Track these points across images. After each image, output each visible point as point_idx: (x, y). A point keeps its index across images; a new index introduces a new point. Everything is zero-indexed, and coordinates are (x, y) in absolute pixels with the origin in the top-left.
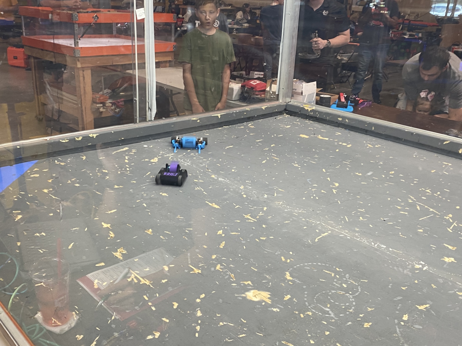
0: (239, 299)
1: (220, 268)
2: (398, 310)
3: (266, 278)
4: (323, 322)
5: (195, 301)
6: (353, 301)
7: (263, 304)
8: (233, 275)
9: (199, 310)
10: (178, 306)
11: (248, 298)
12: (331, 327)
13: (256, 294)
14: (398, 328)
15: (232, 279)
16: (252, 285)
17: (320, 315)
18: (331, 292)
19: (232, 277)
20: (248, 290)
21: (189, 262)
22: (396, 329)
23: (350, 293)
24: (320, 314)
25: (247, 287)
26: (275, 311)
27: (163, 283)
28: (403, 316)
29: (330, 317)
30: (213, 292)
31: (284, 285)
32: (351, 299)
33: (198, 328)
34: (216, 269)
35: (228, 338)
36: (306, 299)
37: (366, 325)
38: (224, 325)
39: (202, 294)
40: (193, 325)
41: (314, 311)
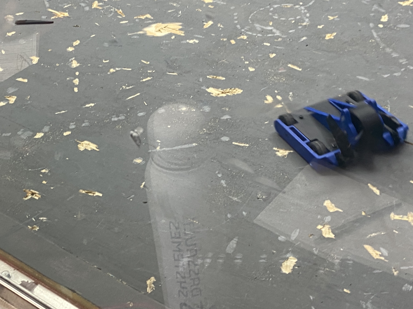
0: (134, 38)
1: (98, 6)
2: (372, 12)
3: (173, 7)
4: (265, 44)
5: (66, 51)
6: (305, 13)
7: (173, 37)
8: (120, 10)
9: (74, 60)
10: (39, 60)
11: (148, 34)
12: (278, 47)
13: (160, 27)
14: (375, 31)
15: (120, 15)
16: (152, 18)
17: (258, 37)
18: (273, 7)
19: (119, 13)
20: (148, 25)
21: (47, 5)
22: (372, 34)
23: (301, 3)
24: (259, 35)
25: (145, 22)
26: (192, 44)
27: (9, 36)
28: (381, 18)
29: (273, 36)
30: (92, 36)
31: (201, 11)
32: (303, 11)
33: (76, 81)
34: (93, 8)
35: (125, 85)
36: (236, 22)
37: (328, 37)
38: (117, 71)
39: (76, 41)
40: (68, 79)
41: (250, 33)
